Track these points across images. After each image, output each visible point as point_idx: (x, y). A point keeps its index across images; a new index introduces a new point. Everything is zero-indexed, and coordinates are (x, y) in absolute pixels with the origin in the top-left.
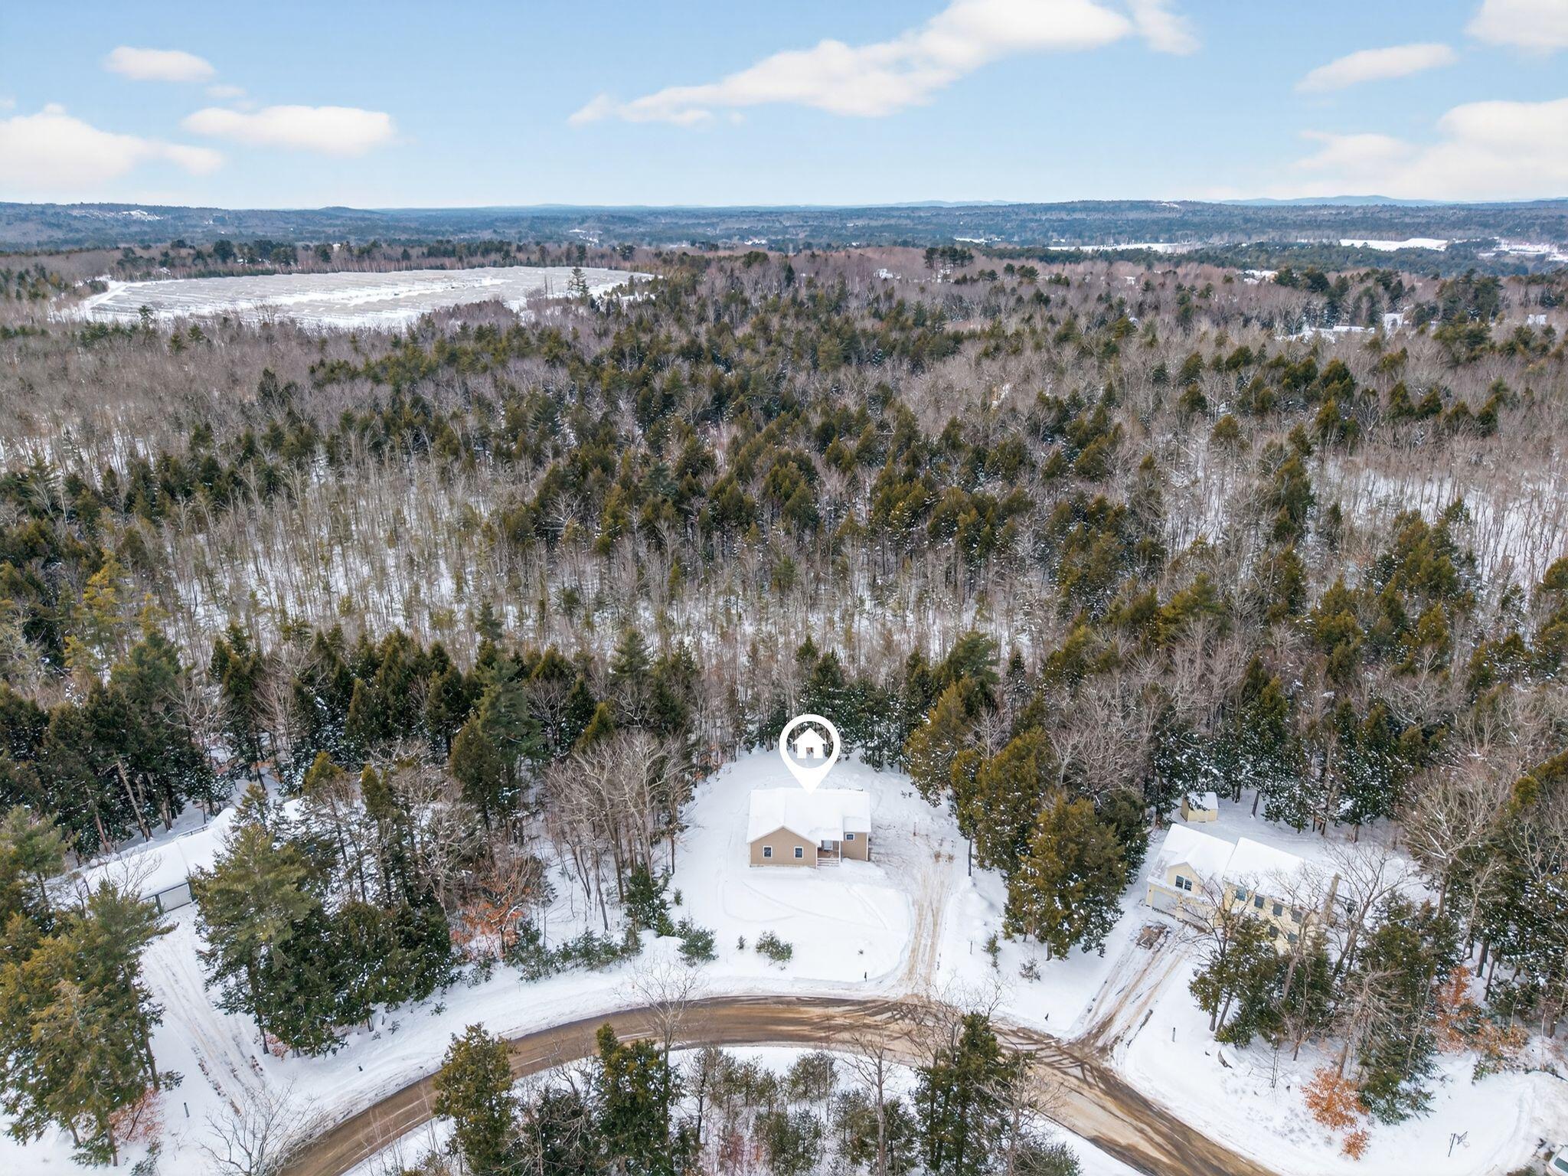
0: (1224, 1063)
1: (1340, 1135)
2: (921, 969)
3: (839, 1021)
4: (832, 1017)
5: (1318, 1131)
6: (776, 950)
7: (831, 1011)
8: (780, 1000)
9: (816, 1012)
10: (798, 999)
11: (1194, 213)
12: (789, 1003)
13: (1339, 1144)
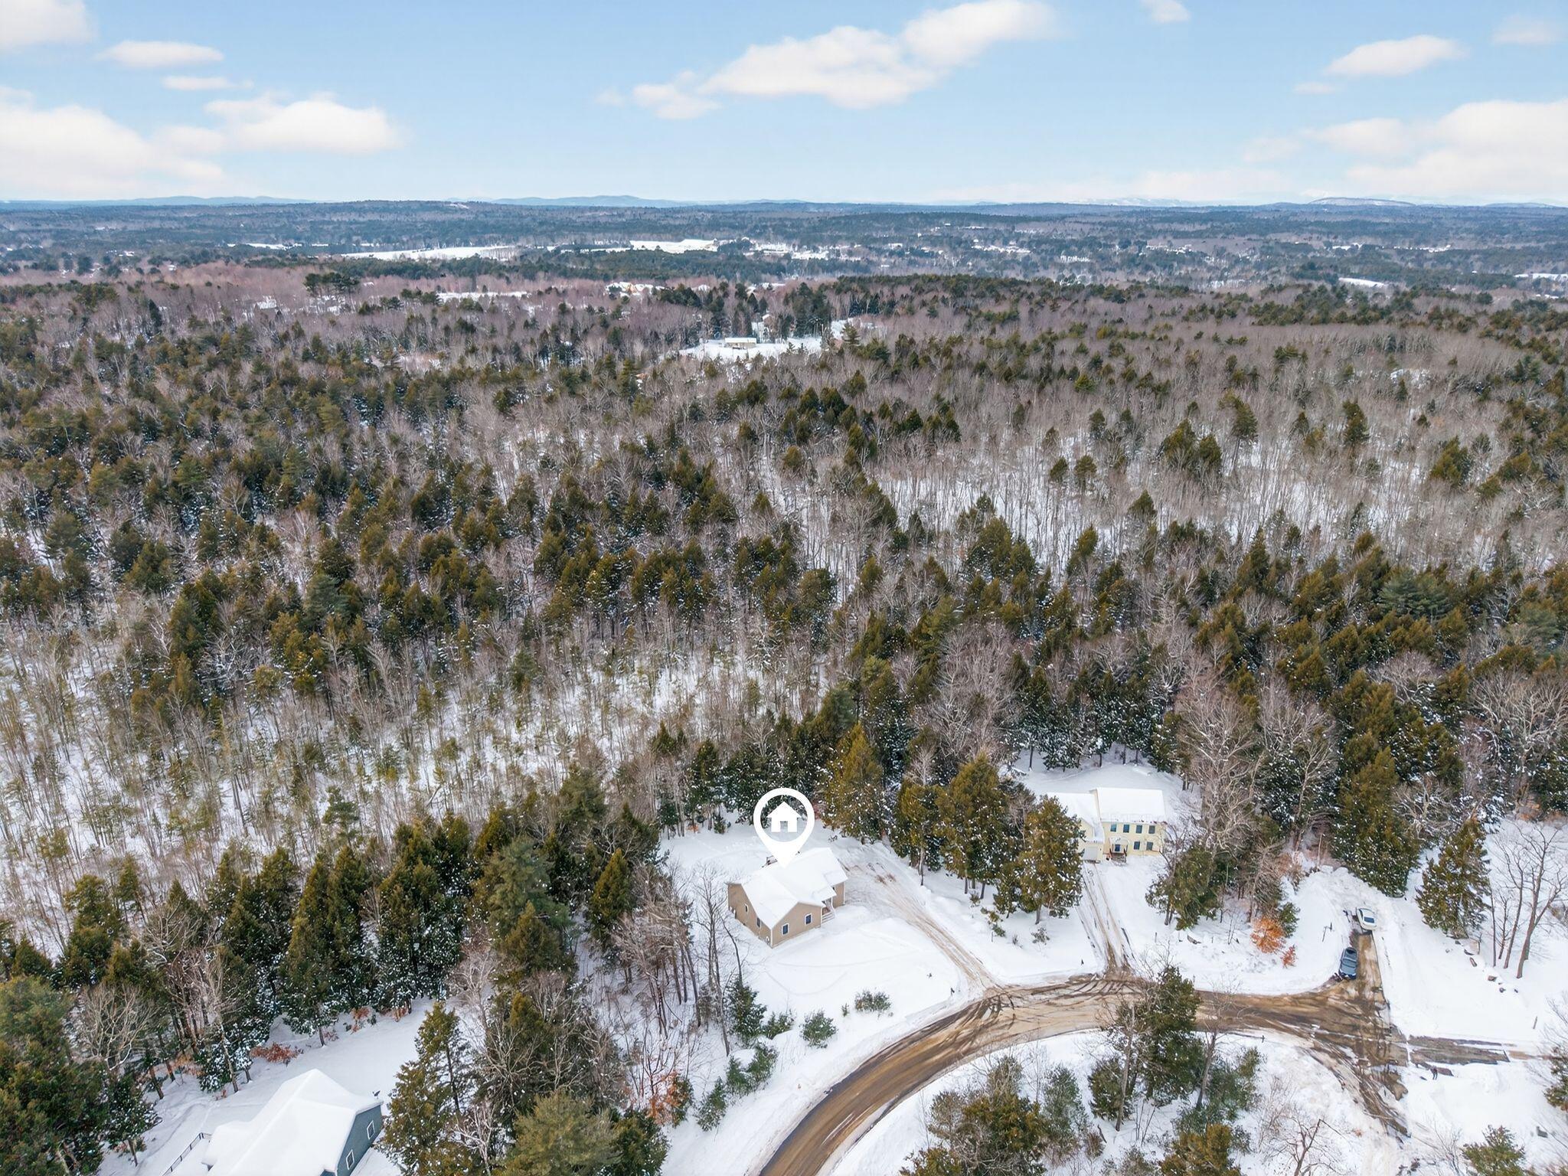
0: (1195, 942)
1: (1278, 956)
2: (973, 969)
3: (965, 1033)
4: (958, 1033)
5: (1266, 958)
6: (874, 1003)
7: (953, 1028)
8: (911, 1040)
9: (943, 1035)
10: (922, 1031)
11: (486, 214)
12: (920, 1038)
13: (1280, 963)
